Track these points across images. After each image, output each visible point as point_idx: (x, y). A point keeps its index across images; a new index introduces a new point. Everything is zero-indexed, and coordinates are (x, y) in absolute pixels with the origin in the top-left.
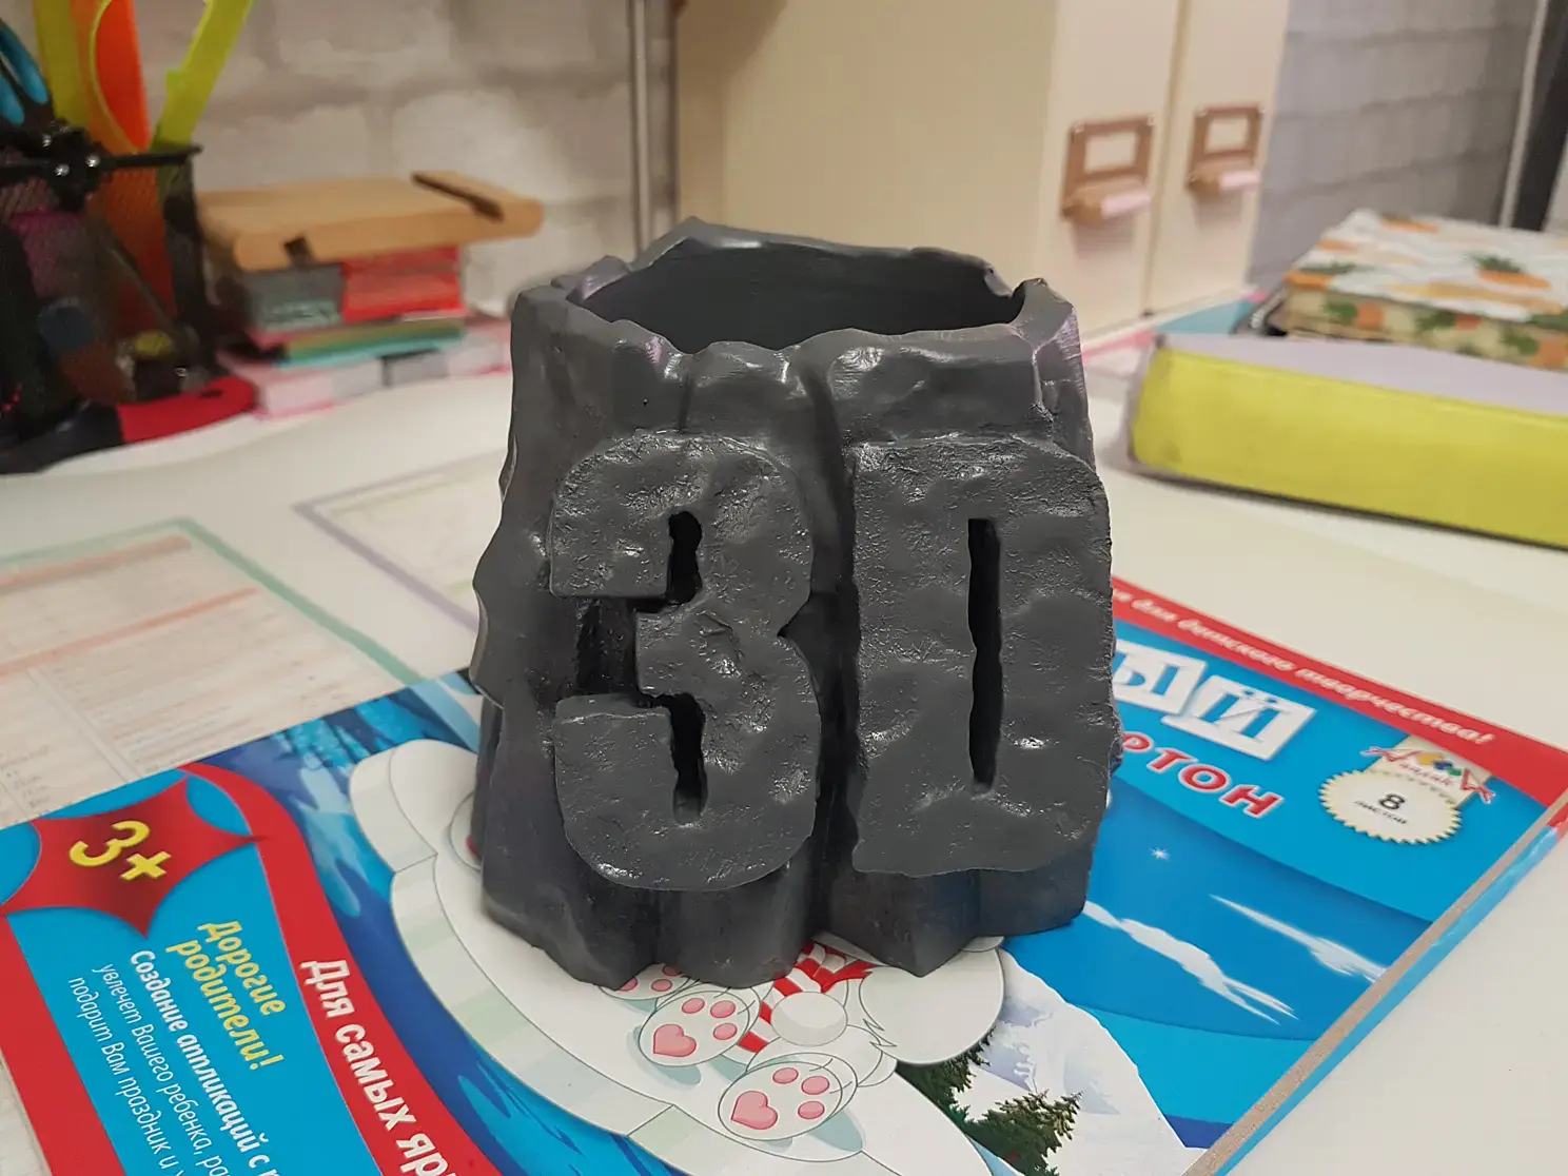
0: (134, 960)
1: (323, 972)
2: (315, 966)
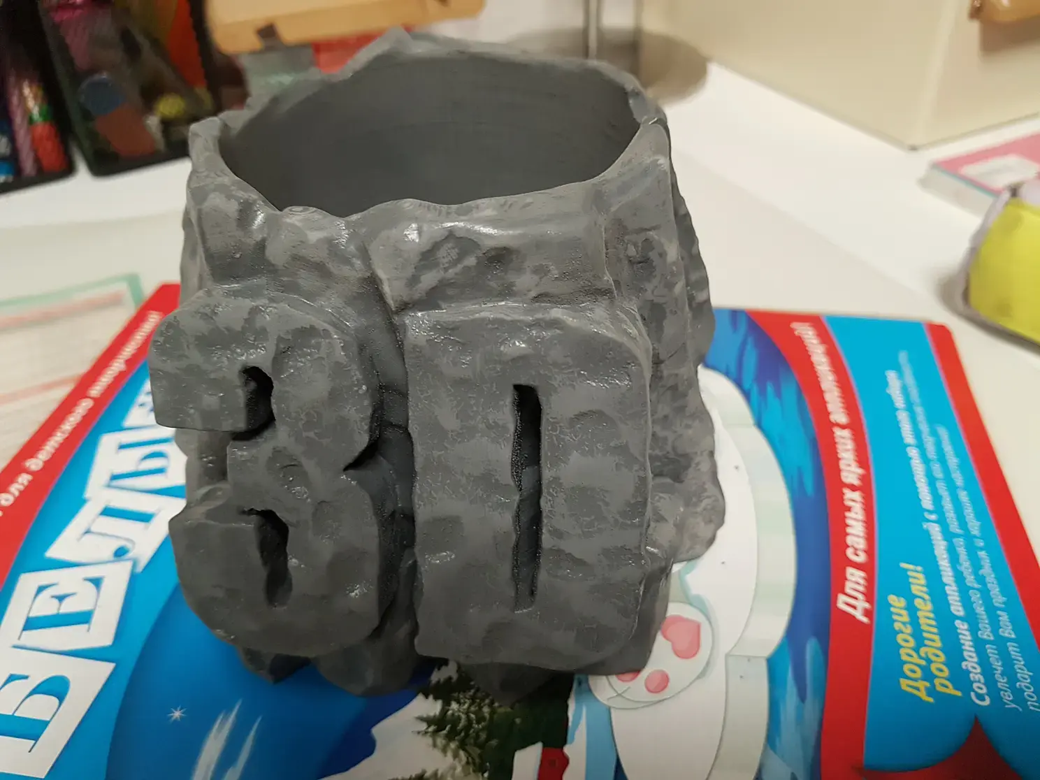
0: (987, 702)
1: (854, 607)
2: (859, 615)
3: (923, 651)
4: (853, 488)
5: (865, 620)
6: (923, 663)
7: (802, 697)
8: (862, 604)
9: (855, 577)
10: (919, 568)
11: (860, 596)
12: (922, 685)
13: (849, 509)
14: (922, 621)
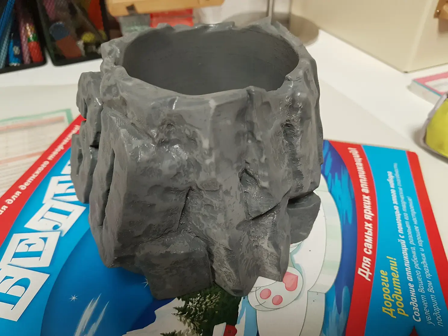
0: (420, 320)
1: (365, 274)
2: (367, 277)
3: (393, 295)
4: (369, 222)
5: (369, 280)
6: (393, 301)
7: (339, 312)
8: (368, 273)
9: (366, 261)
10: (395, 259)
11: (368, 270)
12: (392, 310)
13: (366, 231)
14: (394, 282)
